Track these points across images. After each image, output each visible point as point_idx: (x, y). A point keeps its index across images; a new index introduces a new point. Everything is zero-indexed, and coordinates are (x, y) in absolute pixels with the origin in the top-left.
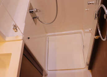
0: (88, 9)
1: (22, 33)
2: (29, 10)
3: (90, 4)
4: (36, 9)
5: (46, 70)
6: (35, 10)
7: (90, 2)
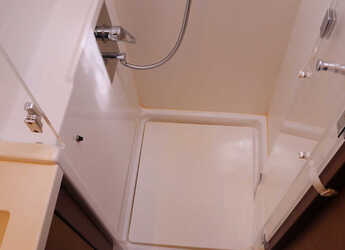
0: (308, 75)
1: (55, 132)
2: (97, 28)
3: (326, 69)
4: (122, 30)
5: (124, 239)
6: (119, 31)
7: (326, 65)
